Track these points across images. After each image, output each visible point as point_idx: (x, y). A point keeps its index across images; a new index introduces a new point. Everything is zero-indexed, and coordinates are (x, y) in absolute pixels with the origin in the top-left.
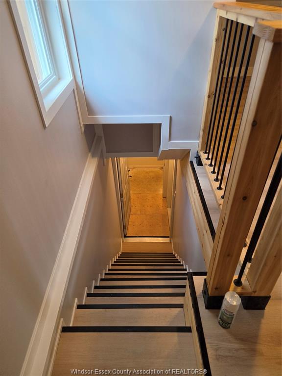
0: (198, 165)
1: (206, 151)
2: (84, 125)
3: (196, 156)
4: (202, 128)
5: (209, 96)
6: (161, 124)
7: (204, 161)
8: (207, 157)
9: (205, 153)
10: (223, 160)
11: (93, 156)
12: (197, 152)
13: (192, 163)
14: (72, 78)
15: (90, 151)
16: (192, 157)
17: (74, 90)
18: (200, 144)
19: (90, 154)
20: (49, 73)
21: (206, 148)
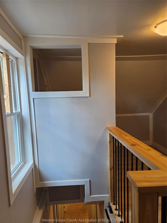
0: (110, 213)
1: (114, 202)
2: (36, 188)
3: (108, 206)
4: (109, 187)
5: (110, 169)
6: (84, 185)
7: (114, 211)
8: (115, 208)
9: (114, 204)
10: (126, 207)
11: (40, 208)
12: (109, 203)
13: (106, 210)
14: (33, 162)
15: (38, 205)
16: (106, 207)
17: (33, 169)
18: (110, 197)
19: (38, 208)
20: (20, 161)
21: (114, 200)
